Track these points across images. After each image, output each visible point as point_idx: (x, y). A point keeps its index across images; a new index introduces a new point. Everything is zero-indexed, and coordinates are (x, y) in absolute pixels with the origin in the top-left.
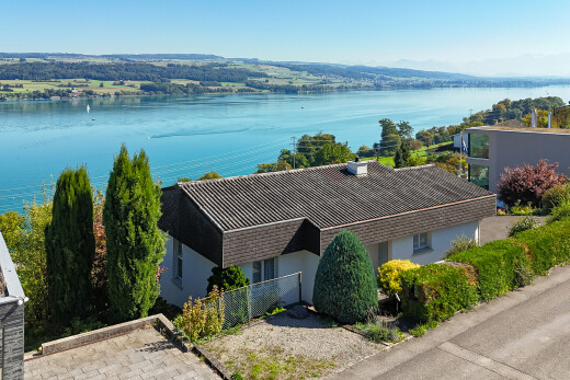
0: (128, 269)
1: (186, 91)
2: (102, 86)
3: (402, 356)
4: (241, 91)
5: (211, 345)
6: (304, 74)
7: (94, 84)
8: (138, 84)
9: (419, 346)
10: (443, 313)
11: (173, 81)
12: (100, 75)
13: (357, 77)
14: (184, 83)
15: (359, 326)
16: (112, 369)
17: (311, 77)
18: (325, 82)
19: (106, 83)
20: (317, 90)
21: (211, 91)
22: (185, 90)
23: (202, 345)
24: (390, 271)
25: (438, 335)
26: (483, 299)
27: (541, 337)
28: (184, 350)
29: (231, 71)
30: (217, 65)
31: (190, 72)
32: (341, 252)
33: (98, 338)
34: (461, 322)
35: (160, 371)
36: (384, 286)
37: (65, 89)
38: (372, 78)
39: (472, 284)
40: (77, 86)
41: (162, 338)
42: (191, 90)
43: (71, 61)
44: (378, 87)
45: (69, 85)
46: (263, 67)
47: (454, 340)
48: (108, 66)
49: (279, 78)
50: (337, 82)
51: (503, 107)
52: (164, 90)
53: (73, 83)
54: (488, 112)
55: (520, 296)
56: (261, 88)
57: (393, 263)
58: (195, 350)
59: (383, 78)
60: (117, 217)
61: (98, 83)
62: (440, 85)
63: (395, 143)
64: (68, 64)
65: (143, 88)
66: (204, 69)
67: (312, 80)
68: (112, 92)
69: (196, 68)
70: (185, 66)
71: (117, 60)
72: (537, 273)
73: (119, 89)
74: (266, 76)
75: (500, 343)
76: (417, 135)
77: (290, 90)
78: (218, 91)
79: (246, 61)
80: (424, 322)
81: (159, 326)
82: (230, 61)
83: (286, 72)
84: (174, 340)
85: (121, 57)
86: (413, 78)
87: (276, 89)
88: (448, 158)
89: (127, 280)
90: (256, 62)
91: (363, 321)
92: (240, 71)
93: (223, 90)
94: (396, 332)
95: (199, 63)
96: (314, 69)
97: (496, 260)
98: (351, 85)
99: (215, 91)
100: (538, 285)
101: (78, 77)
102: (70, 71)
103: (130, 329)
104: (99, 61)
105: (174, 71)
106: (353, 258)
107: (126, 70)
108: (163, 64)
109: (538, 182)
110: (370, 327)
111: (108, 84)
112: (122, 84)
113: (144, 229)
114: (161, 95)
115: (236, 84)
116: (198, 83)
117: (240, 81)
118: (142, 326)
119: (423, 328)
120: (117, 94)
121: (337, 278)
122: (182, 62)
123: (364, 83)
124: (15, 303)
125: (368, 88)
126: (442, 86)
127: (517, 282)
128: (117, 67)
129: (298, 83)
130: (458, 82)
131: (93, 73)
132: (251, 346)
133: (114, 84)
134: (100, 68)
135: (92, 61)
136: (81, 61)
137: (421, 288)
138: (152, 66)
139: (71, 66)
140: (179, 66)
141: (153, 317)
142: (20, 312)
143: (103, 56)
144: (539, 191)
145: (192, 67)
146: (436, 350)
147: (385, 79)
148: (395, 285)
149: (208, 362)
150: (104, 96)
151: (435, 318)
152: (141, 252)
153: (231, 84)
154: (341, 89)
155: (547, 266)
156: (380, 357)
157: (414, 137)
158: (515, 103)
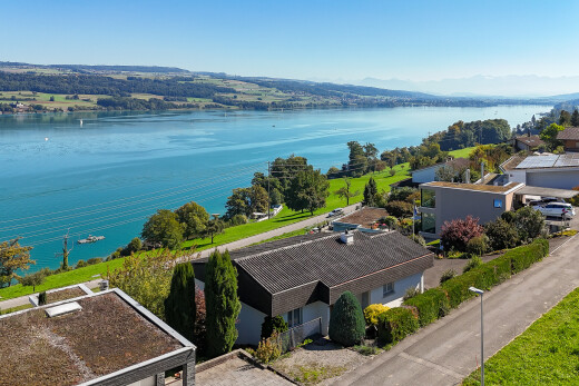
0: (223, 324)
1: (147, 107)
2: (52, 100)
3: (380, 361)
4: (208, 107)
5: (276, 364)
6: (273, 90)
7: (42, 98)
8: (94, 98)
9: (388, 355)
10: (401, 336)
11: (134, 96)
12: (50, 87)
13: (325, 95)
14: (147, 97)
15: (356, 347)
16: (226, 382)
17: (280, 93)
18: (294, 99)
19: (56, 97)
20: (286, 107)
21: (176, 107)
22: (147, 105)
23: (272, 364)
24: (371, 311)
25: (397, 349)
26: (421, 326)
27: (448, 345)
28: (262, 368)
29: (197, 85)
30: (182, 79)
31: (152, 86)
32: (346, 305)
33: (209, 366)
34: (410, 340)
35: (254, 381)
36: (368, 322)
37: (8, 103)
38: (339, 95)
39: (416, 318)
40: (23, 100)
41: (246, 363)
42: (154, 106)
43: (14, 70)
44: (345, 106)
45: (13, 99)
46: (232, 82)
47: (406, 351)
48: (59, 77)
49: (248, 94)
50: (306, 99)
51: (457, 128)
52: (124, 105)
53: (17, 97)
54: (444, 133)
55: (442, 322)
56: (230, 104)
57: (372, 306)
58: (269, 368)
59: (349, 96)
60: (216, 293)
61: (48, 96)
62: (403, 104)
63: (361, 165)
64: (11, 75)
65: (100, 102)
66: (168, 82)
67: (280, 96)
68: (65, 107)
69: (160, 82)
70: (147, 80)
71: (69, 71)
72: (452, 307)
73: (72, 104)
74: (234, 92)
75: (428, 351)
76: (382, 156)
77: (260, 107)
78: (184, 106)
79: (213, 75)
80: (390, 342)
81: (242, 356)
82: (196, 75)
83: (255, 88)
84: (254, 363)
85: (74, 68)
86: (378, 97)
87: (245, 106)
88: (408, 194)
89: (221, 330)
90: (223, 77)
91: (358, 344)
92: (207, 86)
93: (190, 106)
94: (376, 349)
95: (163, 77)
96: (284, 86)
97: (429, 302)
98: (320, 102)
99: (180, 107)
100: (453, 314)
101: (24, 89)
102: (13, 82)
103: (225, 359)
104: (47, 72)
105: (135, 84)
106: (351, 308)
107: (81, 82)
108: (122, 77)
109: (465, 233)
110: (362, 347)
111: (59, 97)
112: (76, 98)
113: (231, 298)
114: (121, 110)
115: (203, 100)
116: (161, 98)
117: (206, 96)
118: (232, 357)
119: (390, 346)
120: (70, 109)
121: (344, 320)
122: (143, 75)
123: (333, 101)
124: (191, 350)
125: (335, 106)
126: (404, 105)
127: (441, 314)
128: (71, 79)
129: (267, 100)
130: (419, 101)
131: (42, 86)
132: (299, 363)
133: (67, 98)
134: (49, 80)
135: (39, 71)
136: (26, 71)
137: (389, 323)
138: (112, 79)
139: (15, 77)
140: (140, 79)
141: (236, 351)
142: (193, 354)
143: (52, 67)
144: (466, 239)
145: (155, 81)
146: (396, 357)
147: (352, 97)
148: (374, 321)
149: (278, 374)
150: (55, 111)
151: (396, 339)
152: (229, 312)
153: (197, 100)
154: (309, 107)
155: (459, 302)
156: (369, 363)
157: (379, 158)
158: (467, 124)
